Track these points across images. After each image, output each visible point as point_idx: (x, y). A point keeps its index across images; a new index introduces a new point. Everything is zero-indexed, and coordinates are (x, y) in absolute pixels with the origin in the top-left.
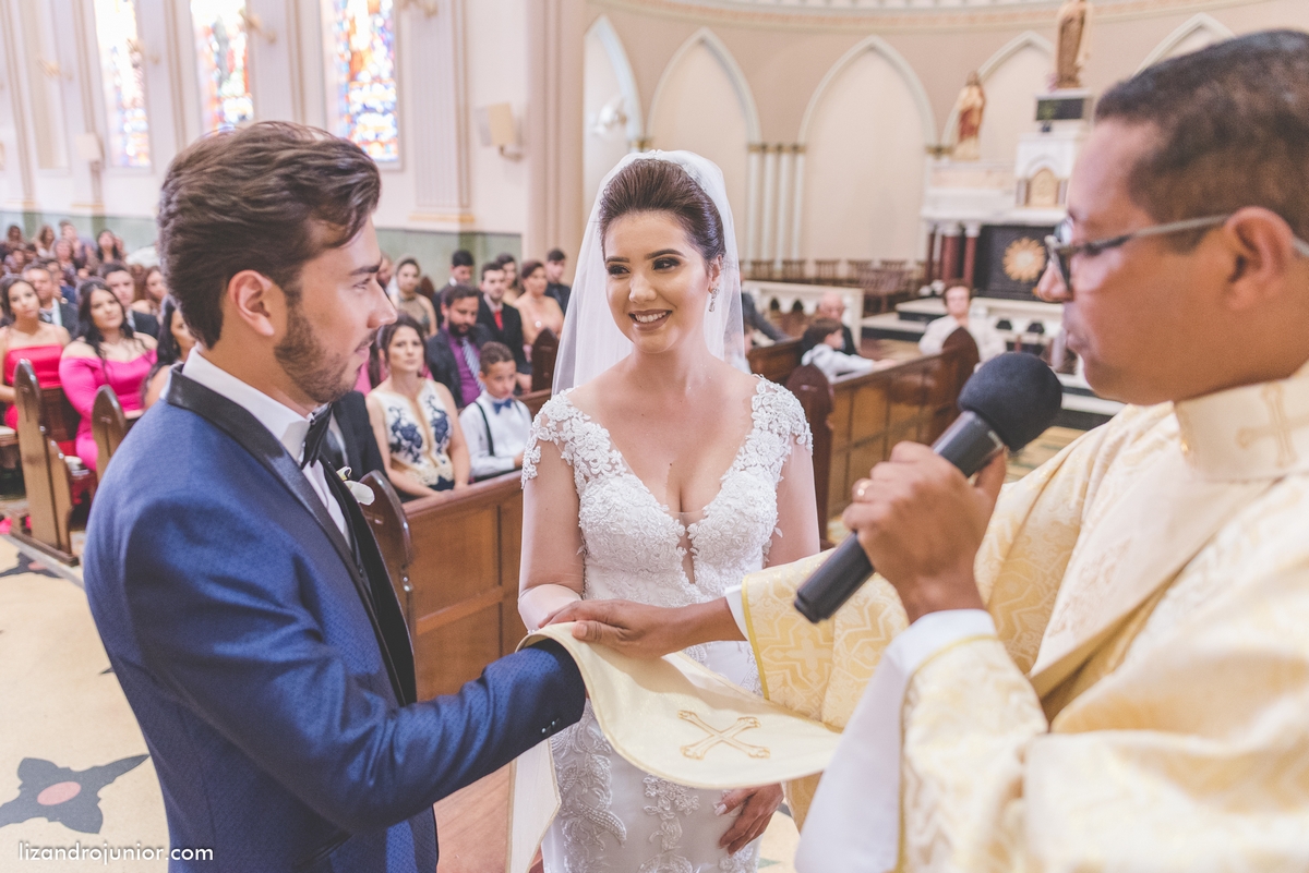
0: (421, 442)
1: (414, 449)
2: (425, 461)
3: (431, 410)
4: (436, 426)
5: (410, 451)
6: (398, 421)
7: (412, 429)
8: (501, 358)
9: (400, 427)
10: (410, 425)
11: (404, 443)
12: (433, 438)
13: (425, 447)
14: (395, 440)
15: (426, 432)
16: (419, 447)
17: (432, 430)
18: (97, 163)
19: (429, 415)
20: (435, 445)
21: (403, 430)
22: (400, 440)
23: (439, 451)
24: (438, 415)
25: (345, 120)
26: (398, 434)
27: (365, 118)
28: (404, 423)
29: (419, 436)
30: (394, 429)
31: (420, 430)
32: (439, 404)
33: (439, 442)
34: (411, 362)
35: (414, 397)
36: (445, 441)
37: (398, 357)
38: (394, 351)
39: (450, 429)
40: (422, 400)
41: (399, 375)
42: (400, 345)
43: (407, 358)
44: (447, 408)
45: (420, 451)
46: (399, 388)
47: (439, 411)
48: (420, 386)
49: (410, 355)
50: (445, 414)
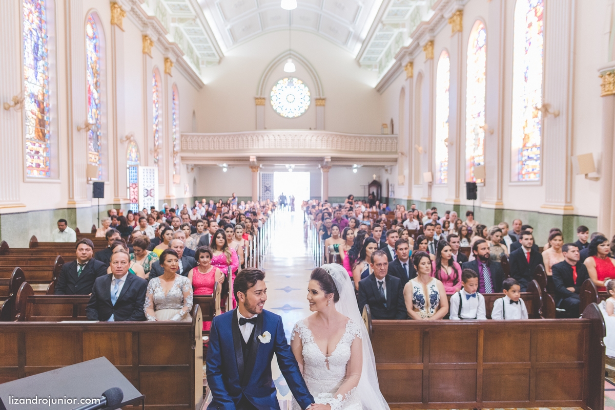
0: (424, 302)
1: (421, 305)
2: (425, 310)
3: (432, 291)
4: (431, 297)
5: (419, 305)
6: (417, 292)
7: (421, 297)
8: (472, 275)
10: (420, 295)
11: (417, 301)
12: (429, 302)
13: (425, 304)
14: (414, 299)
15: (427, 299)
16: (423, 304)
18: (431, 182)
19: (430, 292)
20: (430, 305)
21: (417, 296)
22: (415, 300)
23: (433, 307)
24: (433, 293)
25: (520, 163)
26: (415, 297)
27: (529, 163)
28: (418, 294)
29: (423, 300)
30: (415, 295)
31: (424, 298)
32: (436, 289)
33: (433, 304)
34: (428, 270)
35: (425, 284)
36: (436, 304)
37: (422, 268)
38: (421, 265)
39: (438, 300)
40: (429, 286)
41: (422, 275)
42: (423, 264)
43: (426, 269)
44: (439, 291)
45: (423, 306)
46: (420, 280)
47: (434, 292)
48: (430, 280)
49: (427, 267)
50: (437, 293)
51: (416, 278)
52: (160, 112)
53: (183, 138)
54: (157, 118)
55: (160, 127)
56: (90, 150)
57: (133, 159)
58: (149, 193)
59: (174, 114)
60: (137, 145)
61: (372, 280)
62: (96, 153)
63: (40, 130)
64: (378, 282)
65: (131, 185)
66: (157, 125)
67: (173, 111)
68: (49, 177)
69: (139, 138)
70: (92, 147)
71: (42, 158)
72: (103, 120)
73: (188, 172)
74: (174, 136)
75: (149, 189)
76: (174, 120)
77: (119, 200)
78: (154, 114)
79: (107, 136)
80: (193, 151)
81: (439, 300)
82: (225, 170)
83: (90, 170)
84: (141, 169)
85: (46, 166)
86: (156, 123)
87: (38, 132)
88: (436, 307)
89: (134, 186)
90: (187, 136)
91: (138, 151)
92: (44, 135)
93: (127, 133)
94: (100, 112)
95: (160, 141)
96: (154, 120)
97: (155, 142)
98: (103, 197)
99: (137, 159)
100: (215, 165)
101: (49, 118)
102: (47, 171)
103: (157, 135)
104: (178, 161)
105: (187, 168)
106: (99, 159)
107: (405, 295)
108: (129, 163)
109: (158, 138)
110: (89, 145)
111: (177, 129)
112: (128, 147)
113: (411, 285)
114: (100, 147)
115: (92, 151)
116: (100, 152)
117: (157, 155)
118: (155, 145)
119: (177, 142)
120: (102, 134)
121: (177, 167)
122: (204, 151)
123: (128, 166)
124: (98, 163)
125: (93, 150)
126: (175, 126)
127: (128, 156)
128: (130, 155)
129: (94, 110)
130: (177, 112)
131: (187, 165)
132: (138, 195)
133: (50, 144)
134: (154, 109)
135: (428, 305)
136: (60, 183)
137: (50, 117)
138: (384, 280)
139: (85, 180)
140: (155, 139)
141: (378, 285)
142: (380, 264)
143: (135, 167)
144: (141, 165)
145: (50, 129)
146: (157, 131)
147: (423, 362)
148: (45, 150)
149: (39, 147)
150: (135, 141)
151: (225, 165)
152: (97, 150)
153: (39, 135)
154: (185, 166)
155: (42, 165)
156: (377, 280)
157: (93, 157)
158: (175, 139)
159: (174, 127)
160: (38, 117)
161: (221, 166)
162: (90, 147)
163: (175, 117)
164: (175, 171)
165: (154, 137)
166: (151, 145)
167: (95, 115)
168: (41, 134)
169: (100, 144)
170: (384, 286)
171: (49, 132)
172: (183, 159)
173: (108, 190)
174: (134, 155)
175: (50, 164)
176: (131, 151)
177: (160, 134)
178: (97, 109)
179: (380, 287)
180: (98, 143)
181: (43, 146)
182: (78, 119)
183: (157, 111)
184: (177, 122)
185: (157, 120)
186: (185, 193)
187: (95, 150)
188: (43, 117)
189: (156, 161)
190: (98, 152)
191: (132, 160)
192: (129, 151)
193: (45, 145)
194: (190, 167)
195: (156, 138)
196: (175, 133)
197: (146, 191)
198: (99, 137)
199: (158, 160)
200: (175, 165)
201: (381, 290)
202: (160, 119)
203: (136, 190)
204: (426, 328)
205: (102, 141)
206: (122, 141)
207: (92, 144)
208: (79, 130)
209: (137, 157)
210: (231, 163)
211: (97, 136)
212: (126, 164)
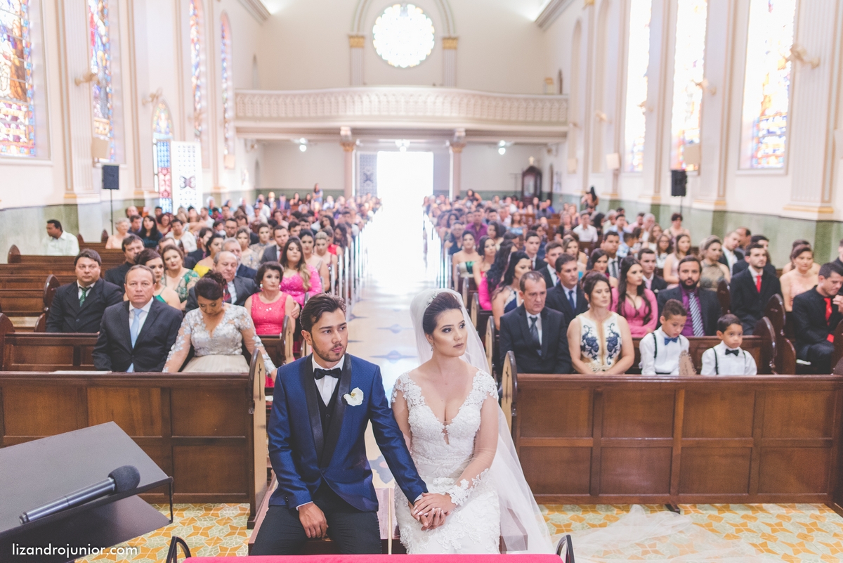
0: (598, 348)
1: (594, 352)
2: (599, 359)
3: (610, 331)
4: (609, 341)
5: (591, 352)
6: (587, 334)
7: (594, 340)
9: (587, 337)
10: (592, 337)
11: (587, 347)
12: (606, 348)
13: (599, 352)
14: (583, 344)
15: (602, 344)
16: (596, 351)
17: (607, 343)
18: (617, 170)
19: (607, 334)
20: (607, 352)
21: (588, 340)
22: (585, 345)
23: (610, 356)
24: (612, 335)
26: (585, 341)
28: (589, 336)
29: (597, 345)
30: (584, 337)
31: (598, 342)
32: (616, 329)
33: (610, 351)
34: (605, 302)
35: (600, 322)
36: (615, 352)
37: (597, 298)
38: (595, 294)
39: (618, 346)
40: (606, 325)
41: (596, 308)
42: (599, 292)
43: (602, 299)
44: (622, 332)
45: (596, 354)
46: (594, 316)
47: (614, 333)
48: (608, 316)
49: (604, 297)
50: (618, 335)
51: (587, 313)
52: (202, 57)
53: (239, 98)
54: (197, 66)
55: (203, 80)
56: (95, 115)
57: (163, 131)
58: (188, 182)
59: (224, 60)
60: (167, 109)
61: (520, 314)
62: (105, 120)
63: (17, 84)
64: (530, 317)
65: (160, 170)
66: (198, 78)
67: (223, 56)
68: (36, 156)
69: (171, 96)
70: (99, 111)
71: (22, 128)
72: (115, 69)
73: (247, 152)
74: (225, 95)
75: (188, 177)
76: (224, 69)
77: (142, 193)
78: (194, 60)
79: (121, 94)
80: (254, 119)
81: (621, 346)
82: (303, 148)
83: (96, 147)
84: (175, 145)
85: (30, 140)
86: (197, 74)
87: (15, 86)
88: (615, 355)
89: (165, 172)
90: (245, 95)
91: (169, 118)
92: (24, 91)
93: (153, 90)
94: (109, 56)
95: (204, 103)
96: (193, 69)
97: (196, 104)
98: (117, 187)
99: (168, 130)
100: (288, 141)
101: (30, 65)
102: (32, 147)
103: (198, 94)
104: (230, 134)
105: (246, 145)
106: (110, 130)
107: (570, 337)
108: (156, 136)
109: (200, 98)
110: (95, 107)
111: (230, 83)
112: (154, 112)
113: (579, 323)
114: (111, 111)
115: (98, 117)
116: (111, 119)
117: (199, 125)
118: (195, 109)
119: (230, 104)
120: (113, 91)
121: (230, 143)
122: (271, 119)
123: (155, 141)
124: (109, 135)
125: (101, 115)
126: (226, 79)
127: (154, 126)
128: (158, 124)
129: (100, 53)
130: (229, 57)
131: (246, 140)
132: (171, 186)
134: (194, 53)
135: (603, 353)
136: (51, 166)
137: (32, 63)
138: (538, 315)
139: (90, 162)
140: (195, 100)
141: (530, 322)
142: (534, 294)
143: (166, 143)
144: (174, 140)
145: (33, 83)
146: (198, 87)
147: (592, 436)
148: (28, 114)
149: (19, 110)
150: (164, 103)
151: (303, 140)
152: (106, 116)
153: (17, 92)
154: (242, 142)
155: (24, 139)
156: (529, 315)
157: (101, 126)
158: (227, 99)
159: (224, 80)
160: (14, 64)
161: (296, 141)
162: (96, 110)
163: (225, 64)
164: (228, 149)
165: (194, 96)
166: (189, 109)
167: (102, 60)
168: (19, 89)
169: (112, 106)
170: (538, 324)
171: (32, 87)
172: (239, 130)
173: (124, 177)
174: (163, 124)
175: (35, 136)
176: (159, 117)
177: (203, 92)
178: (105, 51)
179: (533, 325)
180: (109, 105)
181: (24, 109)
182: (77, 67)
183: (197, 56)
184: (229, 74)
185: (198, 70)
186: (243, 183)
187: (104, 115)
188: (22, 63)
189: (198, 133)
190: (108, 118)
191: (160, 132)
192: (155, 118)
193: (27, 107)
194: (249, 144)
195: (197, 98)
196: (226, 90)
197: (183, 180)
198: (110, 96)
199: (200, 132)
200: (226, 139)
201: (534, 330)
202: (202, 68)
203: (168, 177)
204: (598, 387)
205: (114, 102)
206: (144, 103)
207: (98, 106)
208: (77, 83)
209: (168, 127)
210: (312, 137)
211: (107, 94)
212: (152, 138)
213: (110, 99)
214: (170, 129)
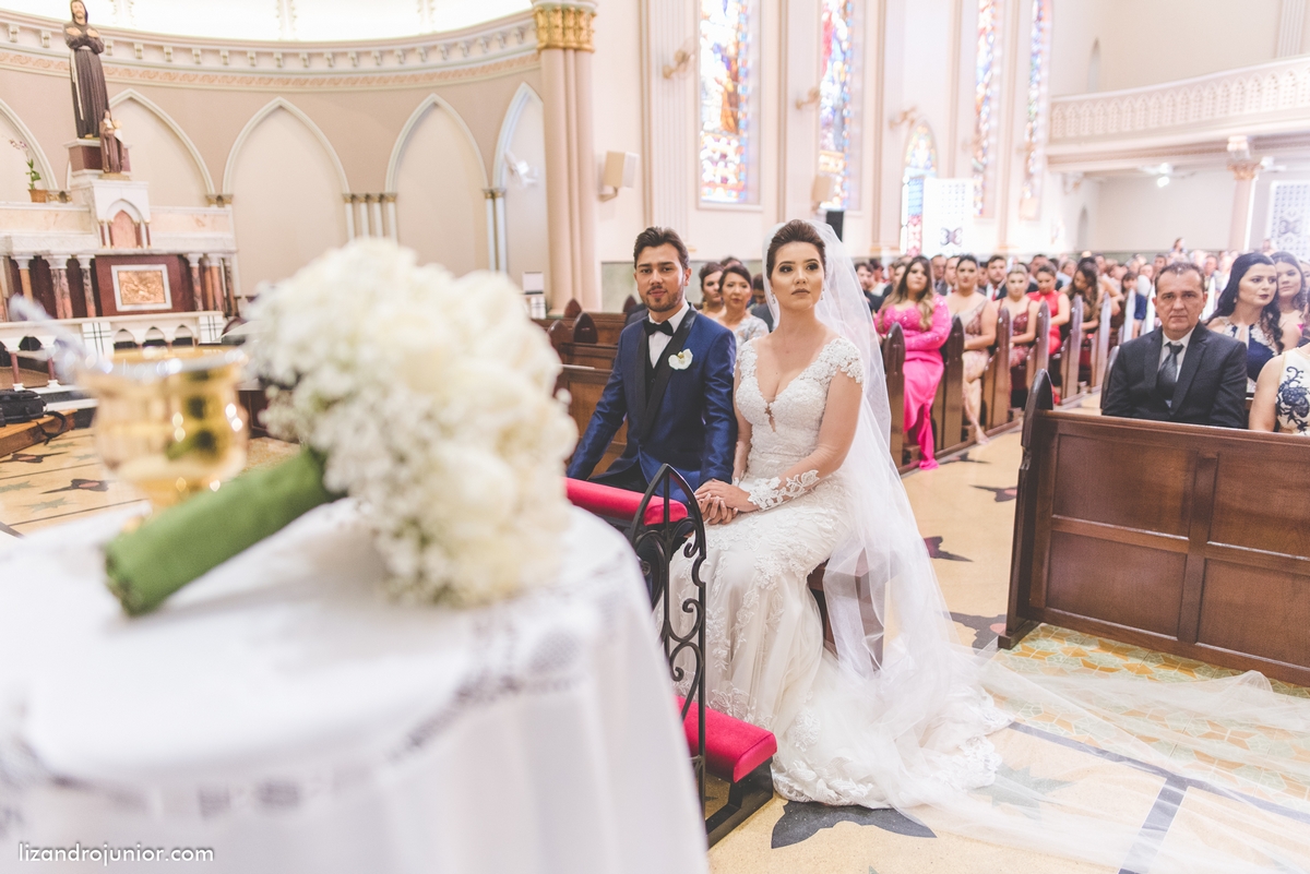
0: (1307, 410)
1: (1297, 416)
2: (1308, 431)
5: (1291, 416)
6: (1288, 382)
7: (1299, 394)
9: (1286, 388)
11: (1283, 405)
14: (1277, 401)
16: (1304, 416)
21: (1286, 392)
22: (1279, 402)
26: (1280, 395)
28: (1292, 386)
29: (1306, 403)
30: (1281, 388)
45: (1304, 420)
52: (998, 53)
53: (1056, 111)
54: (988, 68)
55: (995, 87)
56: (824, 147)
57: (921, 164)
58: (951, 236)
60: (931, 134)
62: (840, 154)
63: (729, 113)
64: (1169, 345)
65: (910, 219)
66: (987, 86)
67: (1035, 48)
68: (745, 201)
69: (937, 114)
70: (831, 141)
71: (732, 167)
72: (857, 85)
73: (1066, 193)
74: (1034, 109)
75: (952, 230)
76: (1036, 68)
77: (879, 250)
78: (983, 60)
79: (860, 116)
80: (1078, 140)
82: (1162, 182)
83: (820, 187)
84: (929, 182)
85: (739, 181)
86: (986, 80)
87: (726, 117)
89: (915, 221)
90: (1066, 104)
91: (933, 146)
92: (736, 121)
93: (903, 105)
94: (851, 67)
95: (994, 123)
96: (981, 74)
97: (981, 125)
99: (929, 163)
100: (1134, 170)
101: (745, 89)
102: (742, 189)
103: (985, 109)
104: (1037, 166)
105: (1065, 183)
106: (844, 169)
107: (1258, 389)
108: (909, 172)
109: (989, 115)
111: (1044, 89)
112: (909, 138)
113: (1282, 364)
114: (847, 142)
115: (828, 149)
116: (847, 152)
117: (984, 155)
118: (978, 131)
119: (1041, 121)
120: (852, 114)
121: (1036, 181)
122: (1107, 137)
123: (906, 180)
124: (843, 173)
125: (833, 147)
126: (1039, 83)
127: (908, 158)
128: (913, 155)
129: (838, 65)
130: (1047, 48)
131: (1065, 176)
132: (920, 241)
133: (748, 138)
134: (983, 49)
136: (760, 212)
137: (746, 87)
138: (1184, 340)
140: (979, 118)
141: (1165, 353)
142: (1171, 295)
143: (919, 179)
144: (933, 176)
145: (746, 111)
146: (987, 99)
148: (739, 150)
149: (729, 145)
150: (926, 125)
151: (1165, 167)
152: (840, 148)
153: (727, 123)
154: (1059, 178)
155: (732, 180)
156: (1166, 340)
157: (831, 162)
158: (1037, 114)
159: (1035, 86)
160: (726, 89)
161: (1151, 171)
162: (826, 141)
163: (1038, 62)
164: (1032, 191)
165: (979, 113)
166: (966, 131)
167: (840, 74)
168: (731, 121)
169: (849, 135)
170: (1181, 356)
171: (746, 115)
172: (1051, 160)
174: (922, 156)
175: (747, 176)
176: (917, 146)
177: (994, 105)
178: (845, 61)
179: (1169, 358)
180: (845, 133)
181: (735, 143)
182: (798, 85)
183: (990, 52)
184: (1044, 74)
185: (989, 74)
186: (1053, 242)
187: (837, 147)
188: (735, 87)
189: (980, 167)
190: (843, 151)
191: (916, 166)
192: (910, 147)
193: (739, 140)
194: (1071, 181)
195: (983, 116)
196: (1037, 100)
197: (945, 233)
198: (847, 121)
199: (985, 166)
200: (1029, 176)
201: (1171, 366)
202: (997, 70)
203: (918, 227)
205: (852, 128)
206: (893, 124)
207: (830, 135)
208: (799, 106)
209: (929, 159)
210: (1177, 161)
211: (843, 119)
212: (903, 175)
213: (847, 125)
214: (933, 163)
